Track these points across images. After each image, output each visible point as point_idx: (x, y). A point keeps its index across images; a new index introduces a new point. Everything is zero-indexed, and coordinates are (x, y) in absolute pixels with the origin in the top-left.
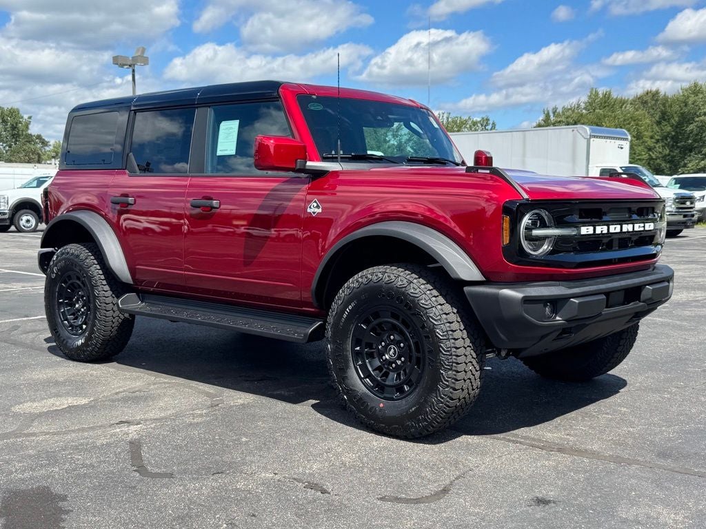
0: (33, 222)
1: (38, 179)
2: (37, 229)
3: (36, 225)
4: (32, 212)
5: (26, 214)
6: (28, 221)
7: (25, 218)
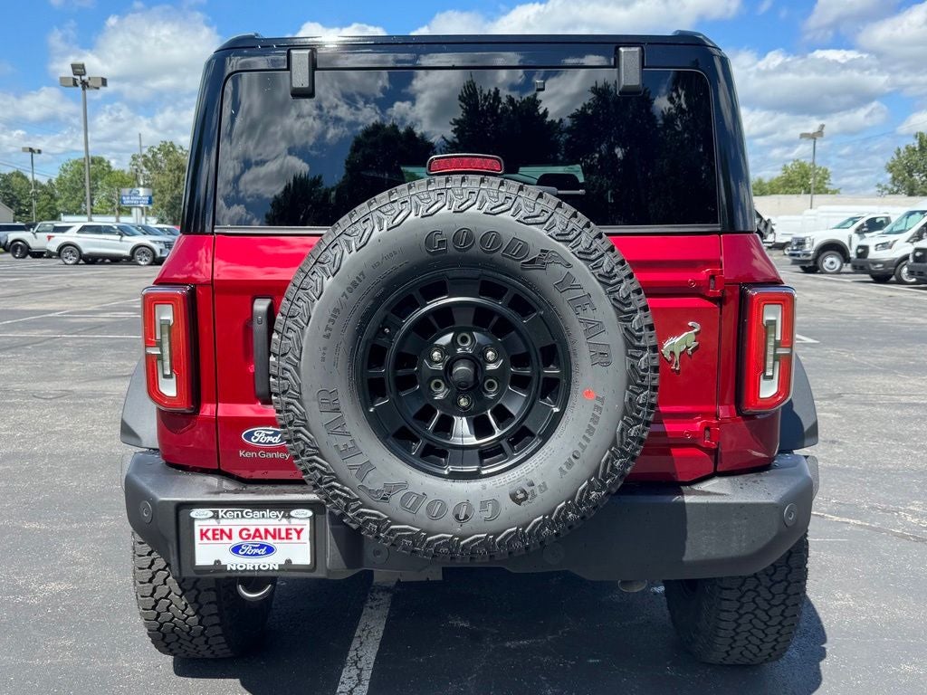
0: (837, 264)
1: (852, 219)
2: (842, 271)
3: (841, 267)
4: (837, 253)
5: (831, 255)
6: (832, 263)
7: (829, 260)
